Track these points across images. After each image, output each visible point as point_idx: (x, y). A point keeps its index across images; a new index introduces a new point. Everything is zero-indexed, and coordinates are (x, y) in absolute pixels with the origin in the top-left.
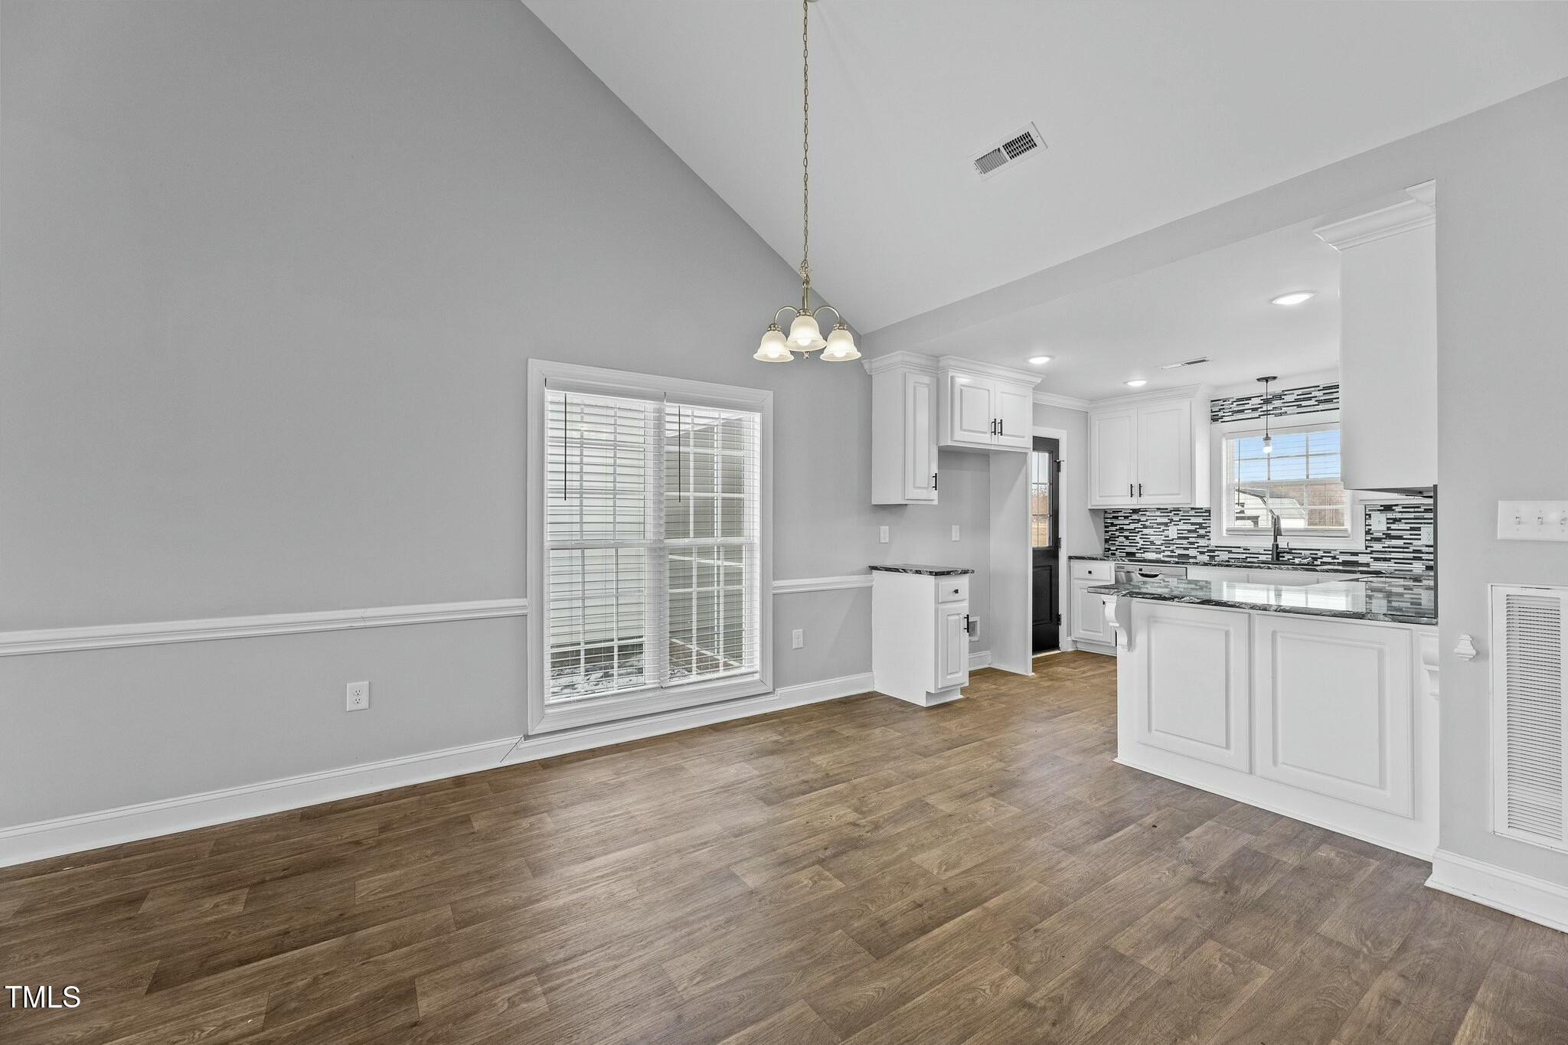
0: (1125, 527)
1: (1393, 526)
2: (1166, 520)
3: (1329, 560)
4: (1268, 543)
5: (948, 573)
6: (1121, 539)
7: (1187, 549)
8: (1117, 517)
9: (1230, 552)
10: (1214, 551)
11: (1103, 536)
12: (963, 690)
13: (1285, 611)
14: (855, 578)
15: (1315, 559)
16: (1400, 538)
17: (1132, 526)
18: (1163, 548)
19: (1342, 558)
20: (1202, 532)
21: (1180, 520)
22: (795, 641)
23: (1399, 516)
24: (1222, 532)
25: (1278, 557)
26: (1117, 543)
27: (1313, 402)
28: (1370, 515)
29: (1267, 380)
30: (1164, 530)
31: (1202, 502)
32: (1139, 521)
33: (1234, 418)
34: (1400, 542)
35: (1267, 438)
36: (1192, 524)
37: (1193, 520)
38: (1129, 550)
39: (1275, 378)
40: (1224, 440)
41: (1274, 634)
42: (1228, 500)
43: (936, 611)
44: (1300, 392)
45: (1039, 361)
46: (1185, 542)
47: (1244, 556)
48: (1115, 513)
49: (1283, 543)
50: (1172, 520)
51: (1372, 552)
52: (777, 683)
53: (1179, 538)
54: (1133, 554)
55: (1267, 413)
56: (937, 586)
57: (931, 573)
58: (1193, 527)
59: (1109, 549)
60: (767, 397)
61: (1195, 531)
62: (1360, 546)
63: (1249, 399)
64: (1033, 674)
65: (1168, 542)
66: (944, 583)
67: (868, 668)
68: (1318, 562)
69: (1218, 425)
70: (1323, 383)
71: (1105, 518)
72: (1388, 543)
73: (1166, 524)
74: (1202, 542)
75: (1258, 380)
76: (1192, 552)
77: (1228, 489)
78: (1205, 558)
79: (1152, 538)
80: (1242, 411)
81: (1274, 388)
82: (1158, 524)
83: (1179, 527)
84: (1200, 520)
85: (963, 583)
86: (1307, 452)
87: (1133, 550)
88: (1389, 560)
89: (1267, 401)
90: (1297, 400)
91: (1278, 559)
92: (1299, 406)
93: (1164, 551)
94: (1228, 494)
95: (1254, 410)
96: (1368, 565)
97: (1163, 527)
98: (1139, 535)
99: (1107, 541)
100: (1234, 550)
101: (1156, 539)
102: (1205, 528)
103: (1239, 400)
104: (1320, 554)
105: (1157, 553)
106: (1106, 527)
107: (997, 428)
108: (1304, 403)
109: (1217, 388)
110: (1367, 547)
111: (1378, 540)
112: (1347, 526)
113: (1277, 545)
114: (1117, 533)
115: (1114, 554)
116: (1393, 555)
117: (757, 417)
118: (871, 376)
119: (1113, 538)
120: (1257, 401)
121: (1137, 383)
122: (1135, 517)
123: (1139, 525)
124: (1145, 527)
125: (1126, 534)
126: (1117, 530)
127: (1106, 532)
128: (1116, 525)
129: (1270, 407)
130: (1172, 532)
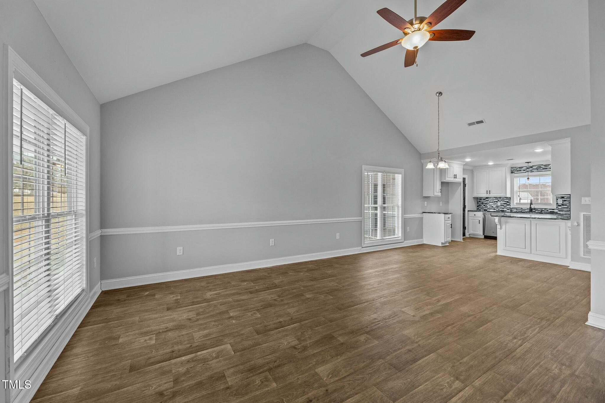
0: (484, 202)
1: (564, 202)
2: (497, 200)
3: (546, 211)
4: (529, 207)
5: (447, 213)
6: (482, 206)
7: (503, 208)
8: (481, 200)
9: (517, 209)
10: (512, 209)
11: (477, 205)
12: (449, 243)
13: (539, 219)
14: (420, 215)
15: (542, 211)
16: (566, 205)
17: (486, 202)
18: (496, 208)
19: (550, 211)
20: (508, 204)
21: (501, 200)
22: (408, 230)
23: (566, 199)
24: (514, 204)
25: (531, 210)
26: (481, 207)
27: (541, 169)
28: (558, 199)
29: (528, 163)
30: (496, 203)
31: (508, 195)
32: (488, 201)
33: (518, 172)
34: (566, 206)
35: (528, 178)
36: (505, 201)
37: (505, 200)
38: (485, 209)
39: (530, 162)
40: (515, 178)
41: (536, 224)
42: (516, 195)
43: (445, 222)
44: (538, 166)
45: (468, 160)
46: (503, 206)
47: (521, 210)
48: (481, 199)
49: (533, 207)
50: (499, 200)
51: (558, 209)
52: (405, 240)
53: (501, 205)
54: (487, 210)
55: (528, 171)
56: (445, 216)
57: (443, 213)
58: (505, 202)
59: (479, 209)
60: (403, 170)
61: (506, 203)
62: (555, 207)
63: (523, 167)
64: (463, 241)
65: (497, 207)
66: (446, 216)
67: (422, 238)
68: (543, 211)
69: (513, 174)
70: (544, 164)
71: (477, 200)
72: (562, 207)
73: (497, 202)
74: (508, 207)
75: (526, 163)
76: (505, 209)
77: (516, 192)
78: (509, 211)
79: (492, 205)
80: (521, 171)
81: (530, 165)
82: (494, 201)
83: (501, 202)
84: (507, 200)
85: (450, 216)
86: (540, 182)
87: (486, 209)
88: (563, 211)
89: (528, 168)
90: (537, 168)
91: (531, 211)
92: (537, 170)
93: (496, 209)
94: (516, 193)
95: (524, 170)
96: (557, 212)
97: (496, 202)
98: (488, 205)
99: (478, 206)
100: (518, 209)
101: (494, 206)
102: (509, 203)
103: (519, 167)
104: (543, 209)
105: (494, 210)
106: (477, 202)
107: (455, 176)
108: (539, 169)
109: (513, 164)
110: (557, 208)
111: (560, 206)
112: (551, 202)
113: (531, 207)
114: (481, 204)
115: (480, 210)
116: (564, 210)
117: (400, 176)
118: (423, 164)
119: (480, 205)
120: (525, 168)
121: (491, 163)
122: (487, 199)
123: (488, 202)
124: (490, 202)
125: (484, 204)
126: (481, 203)
127: (478, 204)
128: (481, 202)
129: (529, 170)
130: (499, 204)
